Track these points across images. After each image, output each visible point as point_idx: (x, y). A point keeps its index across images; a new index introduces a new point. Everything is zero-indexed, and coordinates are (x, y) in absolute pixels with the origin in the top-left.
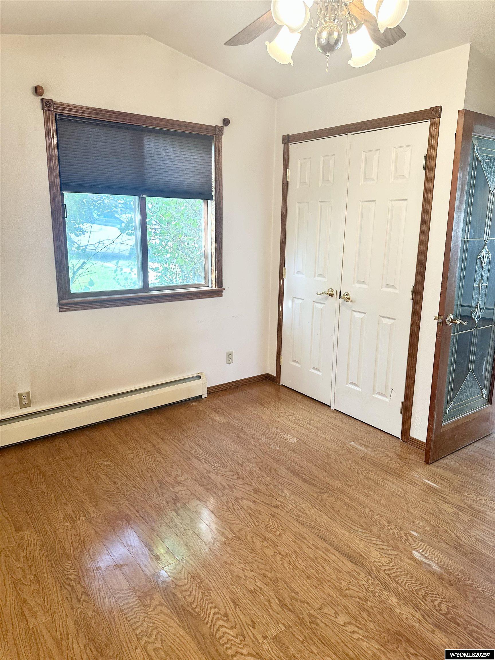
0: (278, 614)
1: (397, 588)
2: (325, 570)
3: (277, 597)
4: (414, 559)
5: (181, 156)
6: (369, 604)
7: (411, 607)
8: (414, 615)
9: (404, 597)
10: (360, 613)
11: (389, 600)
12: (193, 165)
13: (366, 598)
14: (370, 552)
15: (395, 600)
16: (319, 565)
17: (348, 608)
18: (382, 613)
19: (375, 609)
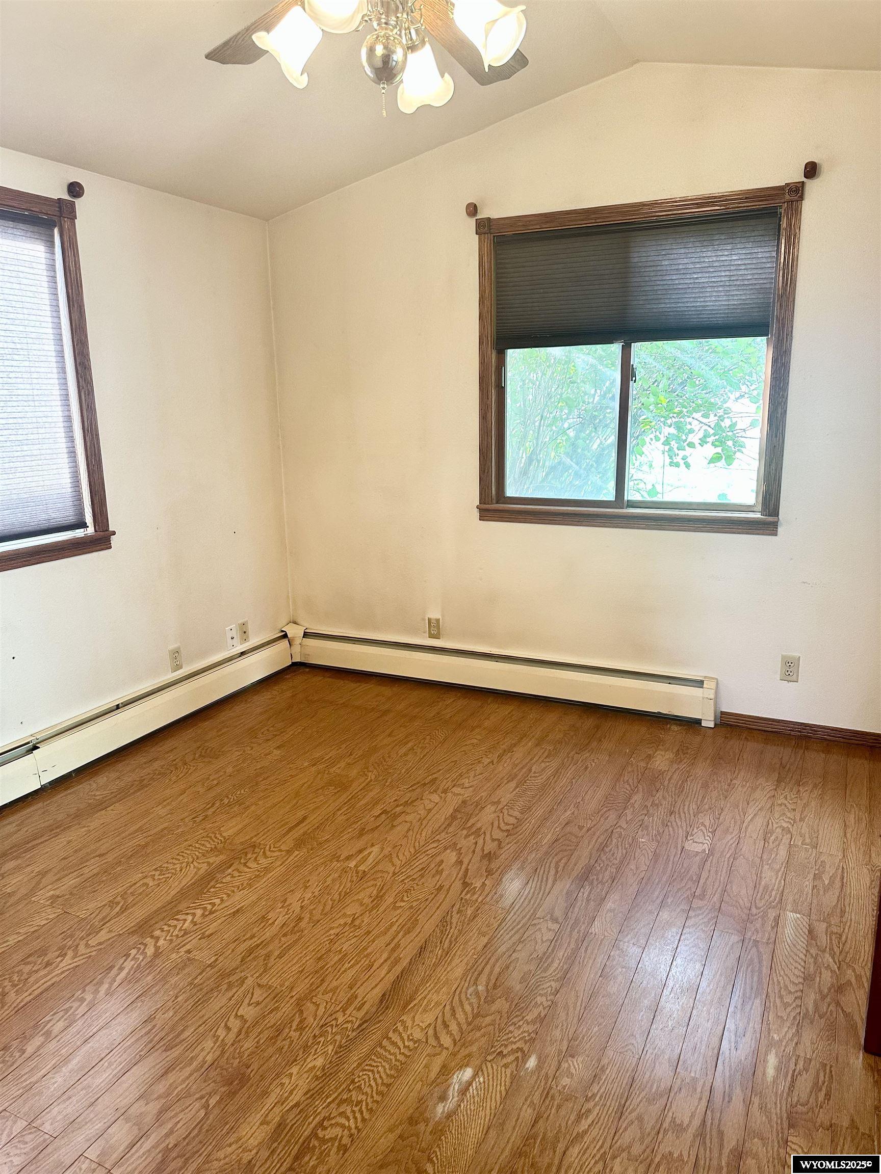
0: (233, 951)
1: (351, 1061)
2: (345, 971)
3: (262, 942)
4: (446, 1071)
5: (702, 260)
6: (294, 1035)
7: (312, 1087)
8: (295, 1093)
9: (331, 1074)
10: (272, 1027)
11: (314, 1055)
12: (727, 273)
13: (305, 1028)
14: (425, 1011)
15: (319, 1062)
16: (351, 963)
17: (274, 1013)
18: (281, 1052)
19: (287, 1042)
